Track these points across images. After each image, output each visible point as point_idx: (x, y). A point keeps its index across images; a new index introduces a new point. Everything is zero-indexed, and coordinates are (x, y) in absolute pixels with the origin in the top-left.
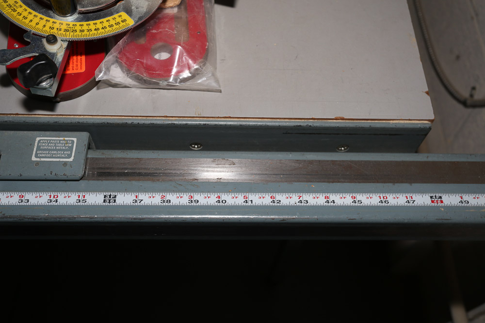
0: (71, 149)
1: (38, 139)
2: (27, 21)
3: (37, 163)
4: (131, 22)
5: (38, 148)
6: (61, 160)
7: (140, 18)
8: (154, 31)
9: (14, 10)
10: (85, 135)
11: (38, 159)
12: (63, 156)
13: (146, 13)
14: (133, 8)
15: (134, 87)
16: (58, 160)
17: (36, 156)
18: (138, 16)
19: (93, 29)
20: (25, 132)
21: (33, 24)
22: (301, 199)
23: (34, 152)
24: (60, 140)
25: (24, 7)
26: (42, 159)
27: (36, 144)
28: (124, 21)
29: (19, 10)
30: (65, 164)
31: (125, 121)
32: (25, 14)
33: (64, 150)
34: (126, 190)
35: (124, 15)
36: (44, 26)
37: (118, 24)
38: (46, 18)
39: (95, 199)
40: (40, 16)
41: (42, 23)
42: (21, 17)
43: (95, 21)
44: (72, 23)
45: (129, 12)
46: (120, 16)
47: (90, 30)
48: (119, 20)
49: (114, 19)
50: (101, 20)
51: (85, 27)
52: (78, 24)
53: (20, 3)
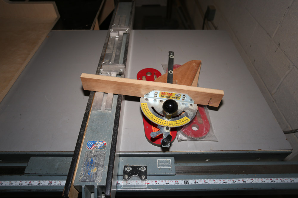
0: (170, 163)
1: (158, 160)
2: (157, 121)
3: (160, 169)
4: (189, 120)
5: (159, 164)
6: (168, 168)
7: (191, 118)
8: (194, 122)
9: (153, 118)
10: (173, 158)
11: (160, 168)
12: (168, 166)
13: (193, 116)
15: (188, 140)
16: (166, 168)
17: (159, 167)
20: (153, 157)
21: (159, 122)
22: (253, 180)
23: (158, 165)
24: (165, 160)
25: (155, 116)
26: (161, 168)
28: (187, 120)
29: (154, 118)
30: (169, 169)
31: (187, 153)
32: (156, 119)
33: (168, 164)
34: (191, 179)
35: (187, 118)
36: (160, 122)
37: (185, 121)
38: (162, 120)
39: (181, 182)
40: (161, 119)
41: (162, 122)
42: (155, 120)
43: (178, 120)
44: (171, 121)
45: (188, 116)
46: (185, 118)
47: (177, 124)
48: (185, 119)
49: (184, 119)
50: (180, 120)
51: (175, 123)
52: (173, 121)
53: (154, 115)
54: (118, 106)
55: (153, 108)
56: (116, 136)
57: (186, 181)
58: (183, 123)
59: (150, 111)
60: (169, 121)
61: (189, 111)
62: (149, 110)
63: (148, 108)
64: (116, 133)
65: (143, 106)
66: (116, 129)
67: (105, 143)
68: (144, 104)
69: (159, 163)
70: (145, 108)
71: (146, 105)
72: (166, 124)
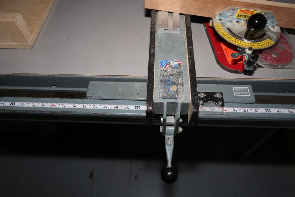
0: (247, 91)
1: (233, 88)
2: (236, 43)
3: (237, 97)
4: (273, 43)
6: (246, 95)
7: (275, 41)
8: (277, 46)
9: (230, 39)
10: (250, 86)
11: (237, 95)
12: (246, 94)
13: (277, 39)
14: (271, 37)
16: (244, 95)
18: (275, 40)
19: (260, 45)
21: (239, 43)
23: (234, 92)
24: (242, 88)
25: (233, 37)
27: (233, 89)
28: (270, 42)
29: (232, 39)
30: (248, 97)
33: (245, 92)
34: (273, 108)
37: (268, 43)
38: (242, 41)
39: (262, 111)
40: (240, 41)
41: (242, 43)
42: (233, 41)
43: (260, 42)
44: (252, 43)
45: (271, 39)
46: (268, 40)
47: (259, 46)
48: (268, 42)
49: (266, 41)
50: (262, 42)
51: (257, 45)
52: (254, 43)
53: (231, 36)
54: (188, 26)
55: (229, 29)
56: (192, 56)
57: (268, 109)
58: (266, 45)
59: (226, 32)
60: (249, 43)
61: (272, 34)
62: (224, 30)
63: (223, 29)
64: (192, 52)
65: (217, 26)
66: (191, 49)
67: (180, 62)
68: (217, 25)
69: (235, 91)
70: (219, 29)
71: (220, 25)
72: (246, 45)
